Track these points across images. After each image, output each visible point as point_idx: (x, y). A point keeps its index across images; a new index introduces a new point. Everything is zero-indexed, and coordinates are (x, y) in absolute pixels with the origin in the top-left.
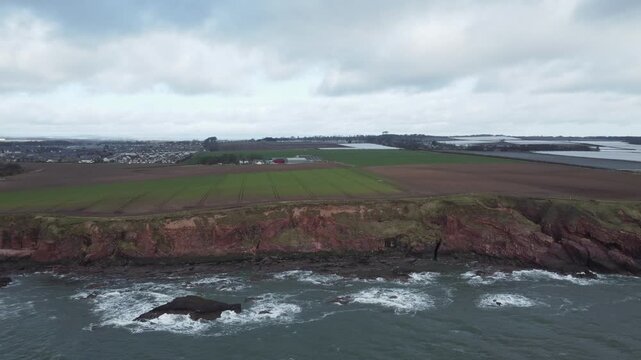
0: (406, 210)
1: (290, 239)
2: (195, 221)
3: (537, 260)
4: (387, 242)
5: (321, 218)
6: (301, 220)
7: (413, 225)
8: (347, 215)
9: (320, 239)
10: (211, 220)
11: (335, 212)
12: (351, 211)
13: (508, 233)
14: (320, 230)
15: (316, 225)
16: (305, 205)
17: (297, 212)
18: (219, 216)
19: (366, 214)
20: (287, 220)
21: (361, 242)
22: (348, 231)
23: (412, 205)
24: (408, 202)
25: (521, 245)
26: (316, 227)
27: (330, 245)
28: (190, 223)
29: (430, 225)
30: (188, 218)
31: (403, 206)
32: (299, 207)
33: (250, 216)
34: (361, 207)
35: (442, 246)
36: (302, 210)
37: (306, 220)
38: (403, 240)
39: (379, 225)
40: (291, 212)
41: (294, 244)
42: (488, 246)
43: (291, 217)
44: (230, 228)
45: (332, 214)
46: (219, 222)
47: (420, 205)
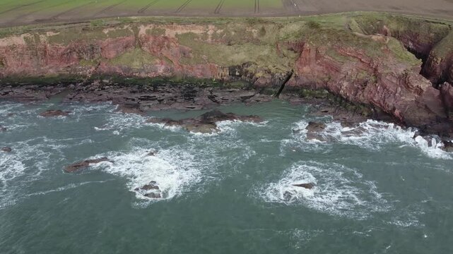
0: (263, 31)
1: (133, 60)
2: (25, 38)
3: (397, 112)
4: (232, 70)
5: (166, 38)
6: (147, 39)
7: (266, 52)
8: (193, 36)
9: (164, 61)
10: (43, 38)
11: (180, 32)
12: (198, 31)
13: (376, 70)
14: (165, 52)
15: (161, 46)
16: (151, 22)
17: (143, 30)
18: (52, 34)
19: (214, 36)
20: (131, 38)
21: (203, 69)
22: (191, 54)
23: (272, 26)
24: (266, 22)
25: (384, 87)
26: (161, 48)
27: (172, 70)
28: (19, 40)
29: (285, 52)
30: (18, 35)
31: (260, 26)
32: (145, 24)
33: (88, 34)
34: (210, 27)
35: (292, 78)
36: (148, 28)
37: (151, 39)
38: (251, 69)
39: (227, 50)
40: (136, 30)
41: (136, 65)
42: (345, 84)
43: (136, 35)
44: (62, 47)
45: (177, 35)
46: (51, 40)
47: (281, 27)
